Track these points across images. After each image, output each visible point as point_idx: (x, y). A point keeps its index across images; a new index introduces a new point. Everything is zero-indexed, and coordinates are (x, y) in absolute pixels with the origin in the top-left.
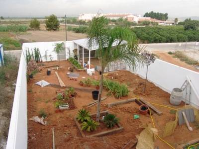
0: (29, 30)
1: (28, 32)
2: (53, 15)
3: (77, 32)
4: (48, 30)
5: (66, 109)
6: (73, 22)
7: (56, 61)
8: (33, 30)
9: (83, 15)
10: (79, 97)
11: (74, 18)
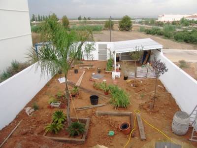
0: (104, 29)
1: (102, 32)
2: (127, 16)
3: (148, 34)
4: (121, 30)
5: (56, 107)
6: (151, 23)
7: (96, 61)
8: (107, 30)
9: (163, 16)
10: (81, 98)
11: (152, 19)
